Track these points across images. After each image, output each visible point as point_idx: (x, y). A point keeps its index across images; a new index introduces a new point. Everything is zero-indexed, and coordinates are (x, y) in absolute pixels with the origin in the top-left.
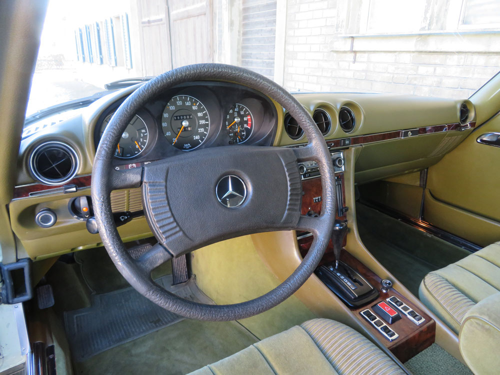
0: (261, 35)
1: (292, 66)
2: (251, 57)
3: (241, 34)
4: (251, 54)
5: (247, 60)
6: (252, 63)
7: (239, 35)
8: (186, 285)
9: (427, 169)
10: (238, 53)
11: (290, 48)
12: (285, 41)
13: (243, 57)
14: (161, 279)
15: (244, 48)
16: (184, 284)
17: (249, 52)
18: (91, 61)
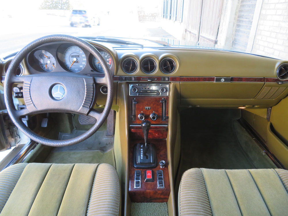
0: (251, 3)
1: (263, 25)
2: (243, 17)
3: (240, 2)
4: (243, 15)
5: (240, 19)
6: (243, 21)
7: (238, 3)
8: (112, 137)
9: (271, 107)
10: (236, 14)
11: (263, 12)
12: (262, 7)
13: (239, 17)
14: (104, 131)
15: (240, 11)
16: (111, 136)
17: (242, 14)
18: (166, 17)
